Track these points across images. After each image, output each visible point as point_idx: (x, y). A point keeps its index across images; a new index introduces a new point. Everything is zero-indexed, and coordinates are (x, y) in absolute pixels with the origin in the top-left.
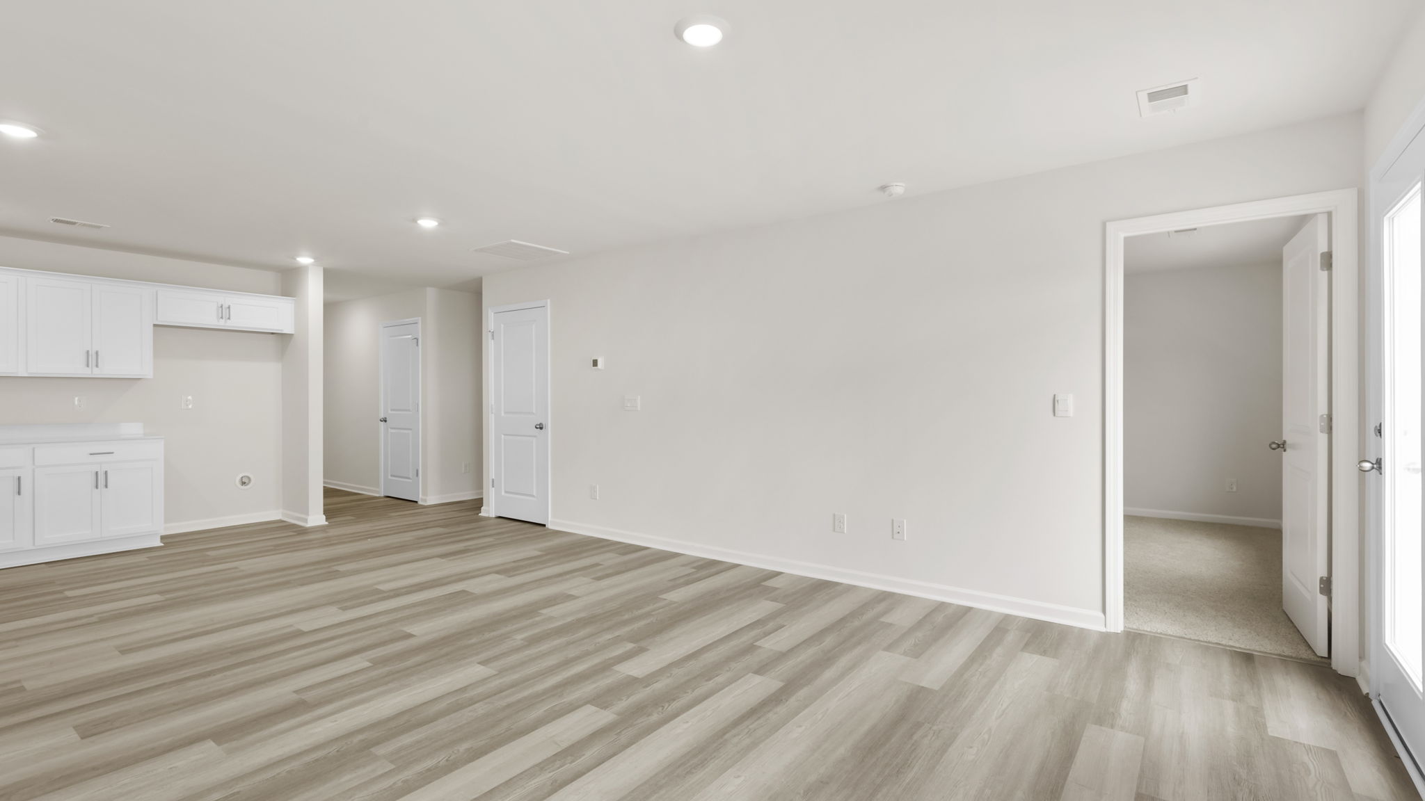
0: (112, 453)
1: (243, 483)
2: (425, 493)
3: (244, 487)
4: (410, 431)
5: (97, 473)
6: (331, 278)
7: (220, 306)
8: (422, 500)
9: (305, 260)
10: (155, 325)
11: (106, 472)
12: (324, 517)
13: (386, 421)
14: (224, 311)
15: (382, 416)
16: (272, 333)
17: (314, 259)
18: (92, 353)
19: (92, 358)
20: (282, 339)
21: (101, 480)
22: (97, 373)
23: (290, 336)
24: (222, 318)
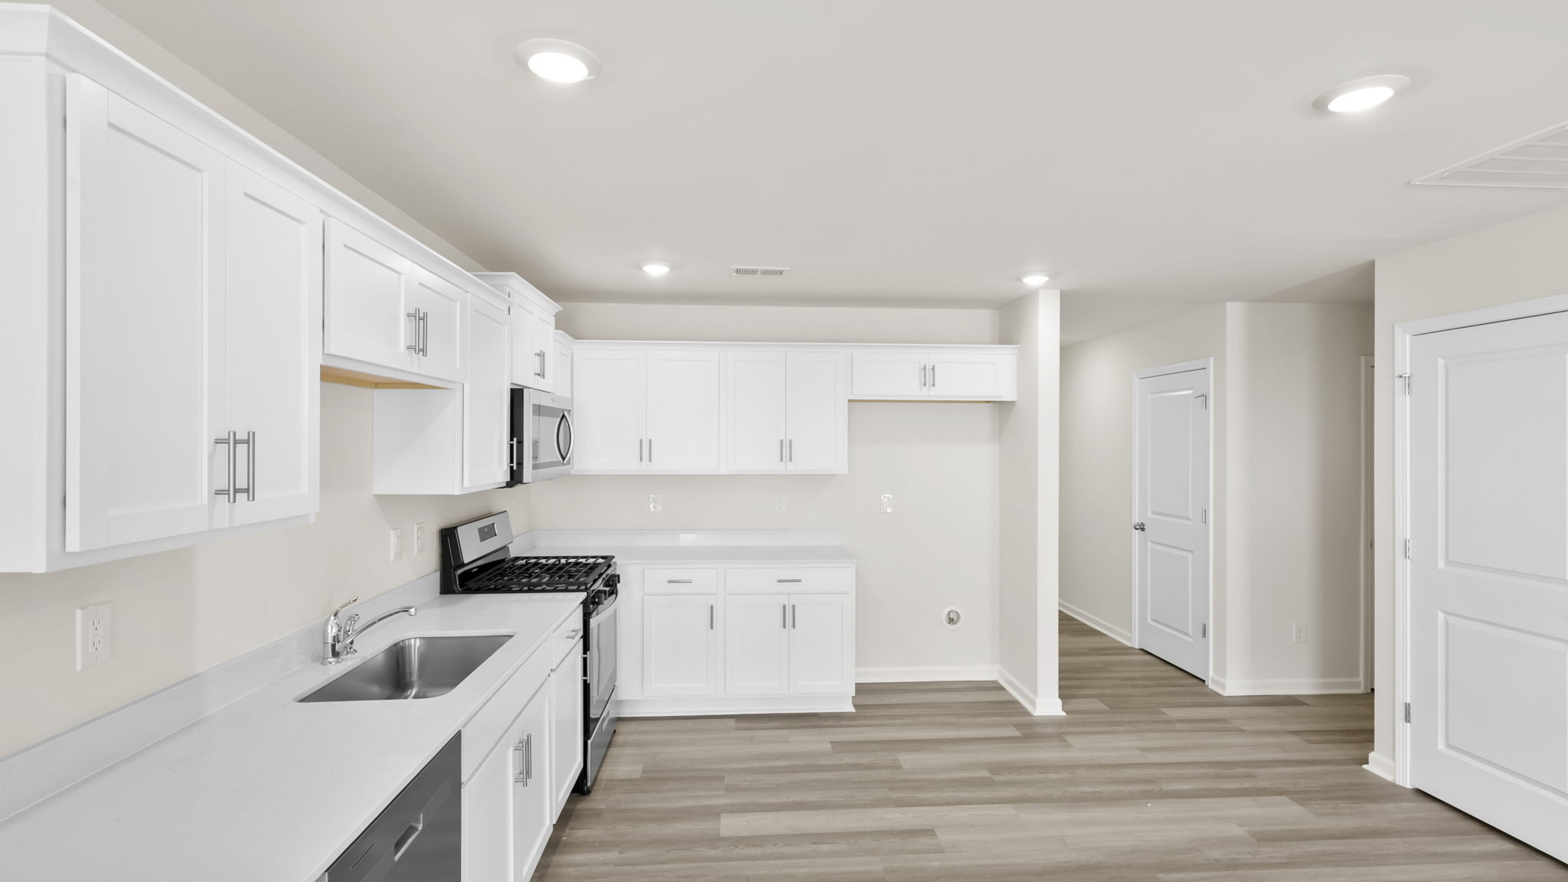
0: (800, 581)
1: (951, 621)
2: (1221, 669)
3: (951, 627)
4: (1190, 556)
5: (784, 606)
6: (1072, 306)
7: (922, 367)
8: (1215, 682)
9: (1035, 280)
10: (850, 401)
11: (794, 606)
12: (1060, 702)
13: (1143, 529)
14: (928, 375)
15: (1137, 520)
16: (988, 402)
17: (1049, 277)
18: (786, 443)
19: (786, 450)
20: (1002, 408)
21: (789, 617)
22: (791, 468)
23: (1012, 403)
24: (925, 384)
